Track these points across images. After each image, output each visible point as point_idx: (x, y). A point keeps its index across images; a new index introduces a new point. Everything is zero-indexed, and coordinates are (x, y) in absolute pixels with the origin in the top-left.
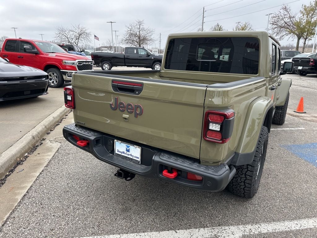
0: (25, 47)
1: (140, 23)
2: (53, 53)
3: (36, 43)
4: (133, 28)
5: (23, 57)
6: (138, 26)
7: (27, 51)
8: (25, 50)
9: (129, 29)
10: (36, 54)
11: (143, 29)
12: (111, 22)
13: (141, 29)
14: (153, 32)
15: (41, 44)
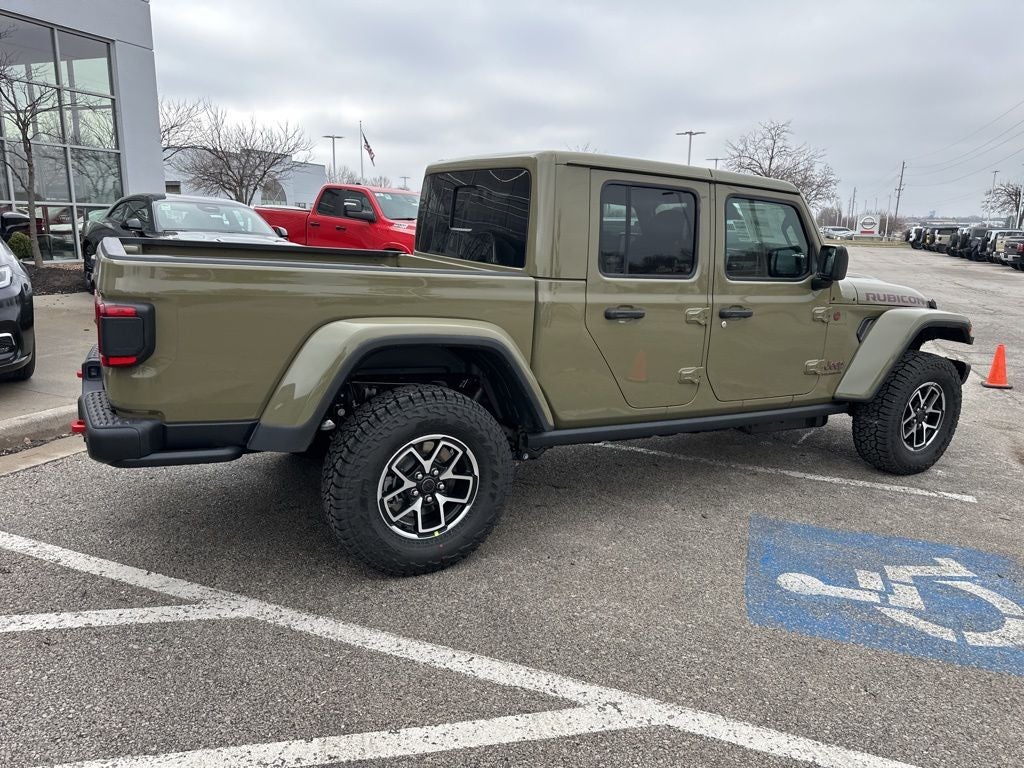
0: (346, 204)
1: (776, 133)
2: (409, 219)
3: (377, 195)
4: (751, 150)
5: (344, 229)
6: (769, 142)
7: (349, 213)
8: (346, 212)
9: (736, 153)
10: (371, 221)
11: (784, 151)
12: (691, 133)
13: (775, 150)
14: (819, 160)
15: (389, 198)
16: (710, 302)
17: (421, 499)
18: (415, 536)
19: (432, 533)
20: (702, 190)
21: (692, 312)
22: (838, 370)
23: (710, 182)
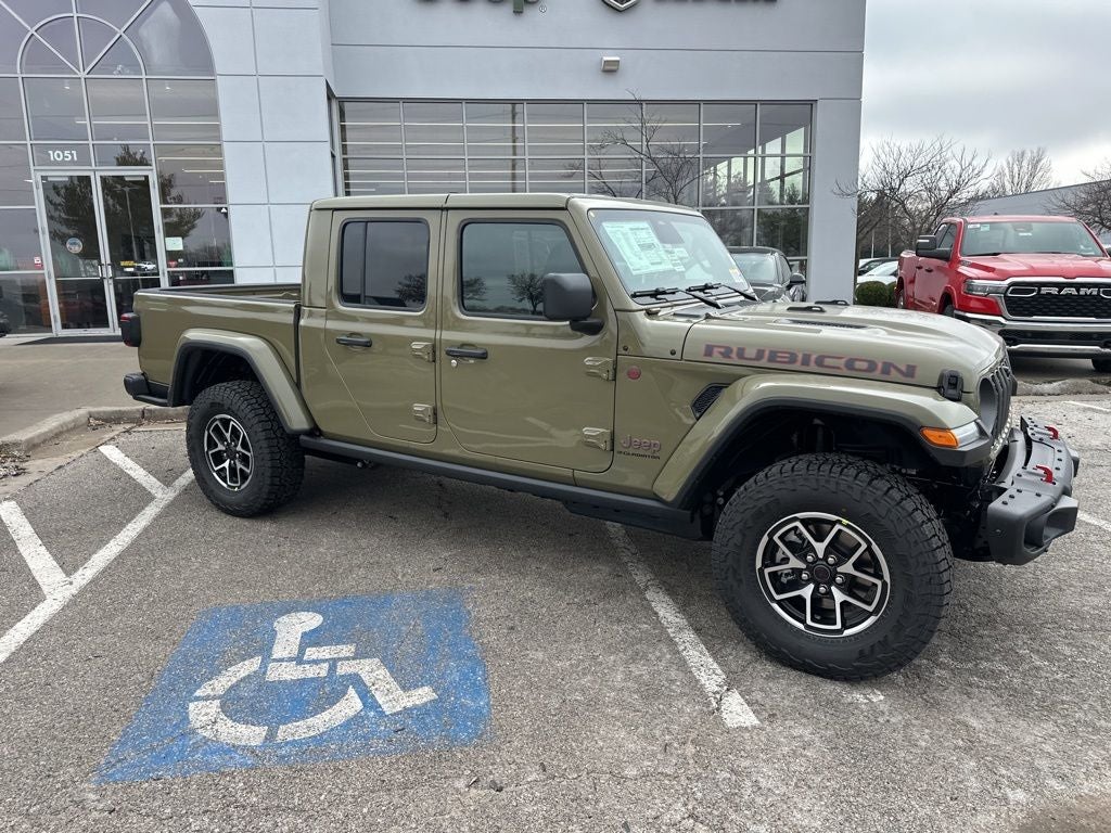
15: (985, 229)
16: (438, 337)
17: (228, 461)
18: (225, 485)
19: (234, 487)
20: (432, 219)
21: (416, 345)
22: (655, 455)
23: (442, 209)
